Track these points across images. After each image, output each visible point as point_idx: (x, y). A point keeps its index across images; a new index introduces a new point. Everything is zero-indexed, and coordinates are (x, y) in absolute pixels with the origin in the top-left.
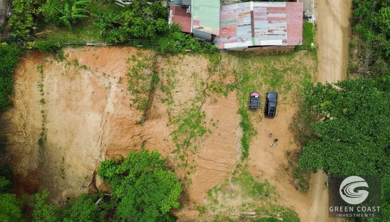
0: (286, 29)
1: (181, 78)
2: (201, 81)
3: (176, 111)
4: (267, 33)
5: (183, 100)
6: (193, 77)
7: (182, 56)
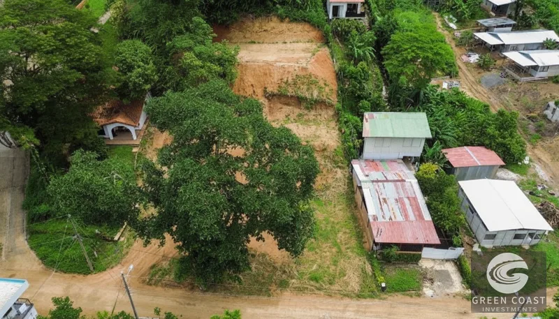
0: (393, 219)
4: (381, 197)
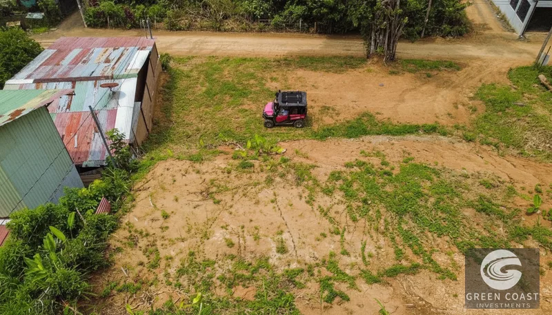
1: (218, 236)
2: (234, 173)
3: (370, 249)
5: (316, 222)
6: (218, 197)
7: (121, 234)
